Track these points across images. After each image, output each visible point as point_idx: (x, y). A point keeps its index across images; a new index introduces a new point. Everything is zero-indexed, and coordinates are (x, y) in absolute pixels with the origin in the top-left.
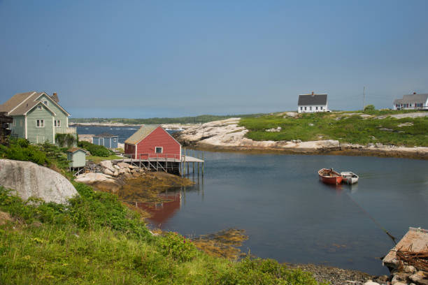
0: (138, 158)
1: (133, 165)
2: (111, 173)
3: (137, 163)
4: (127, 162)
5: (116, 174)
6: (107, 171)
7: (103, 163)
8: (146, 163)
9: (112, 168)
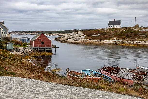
0: (34, 46)
1: (32, 49)
2: (23, 52)
3: (34, 48)
4: (30, 48)
5: (25, 52)
6: (21, 51)
7: (20, 48)
8: (37, 48)
9: (23, 50)
